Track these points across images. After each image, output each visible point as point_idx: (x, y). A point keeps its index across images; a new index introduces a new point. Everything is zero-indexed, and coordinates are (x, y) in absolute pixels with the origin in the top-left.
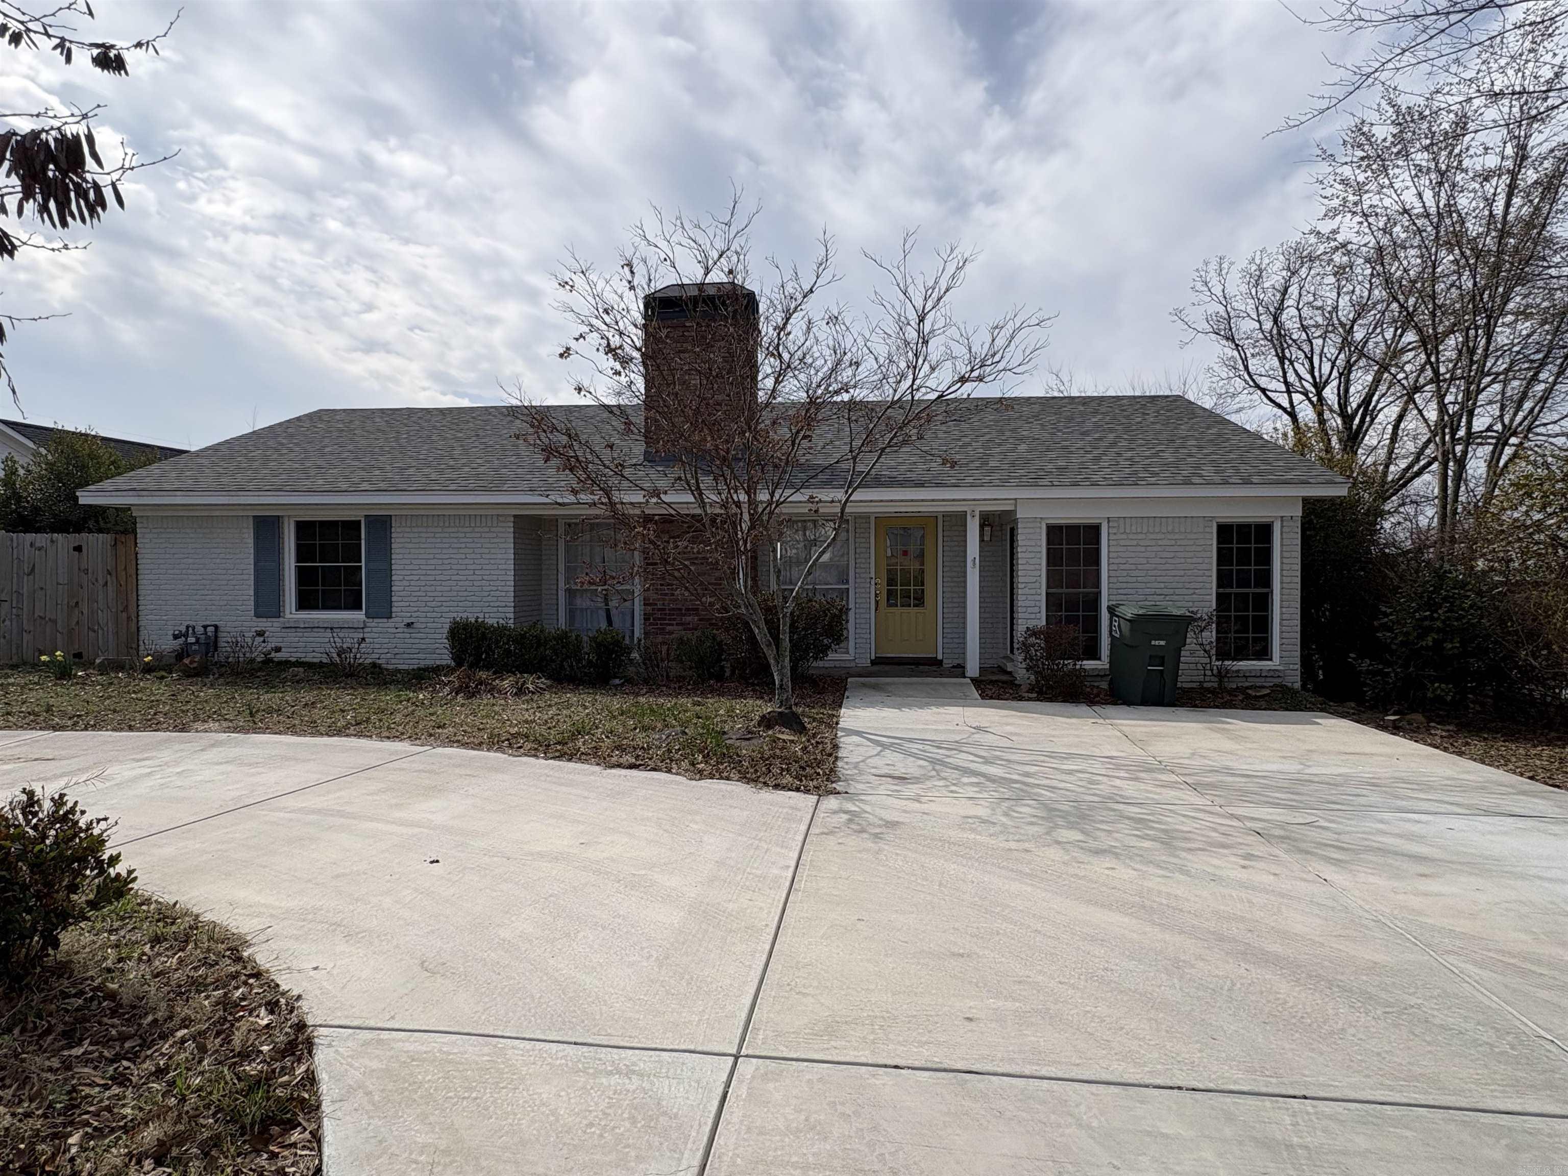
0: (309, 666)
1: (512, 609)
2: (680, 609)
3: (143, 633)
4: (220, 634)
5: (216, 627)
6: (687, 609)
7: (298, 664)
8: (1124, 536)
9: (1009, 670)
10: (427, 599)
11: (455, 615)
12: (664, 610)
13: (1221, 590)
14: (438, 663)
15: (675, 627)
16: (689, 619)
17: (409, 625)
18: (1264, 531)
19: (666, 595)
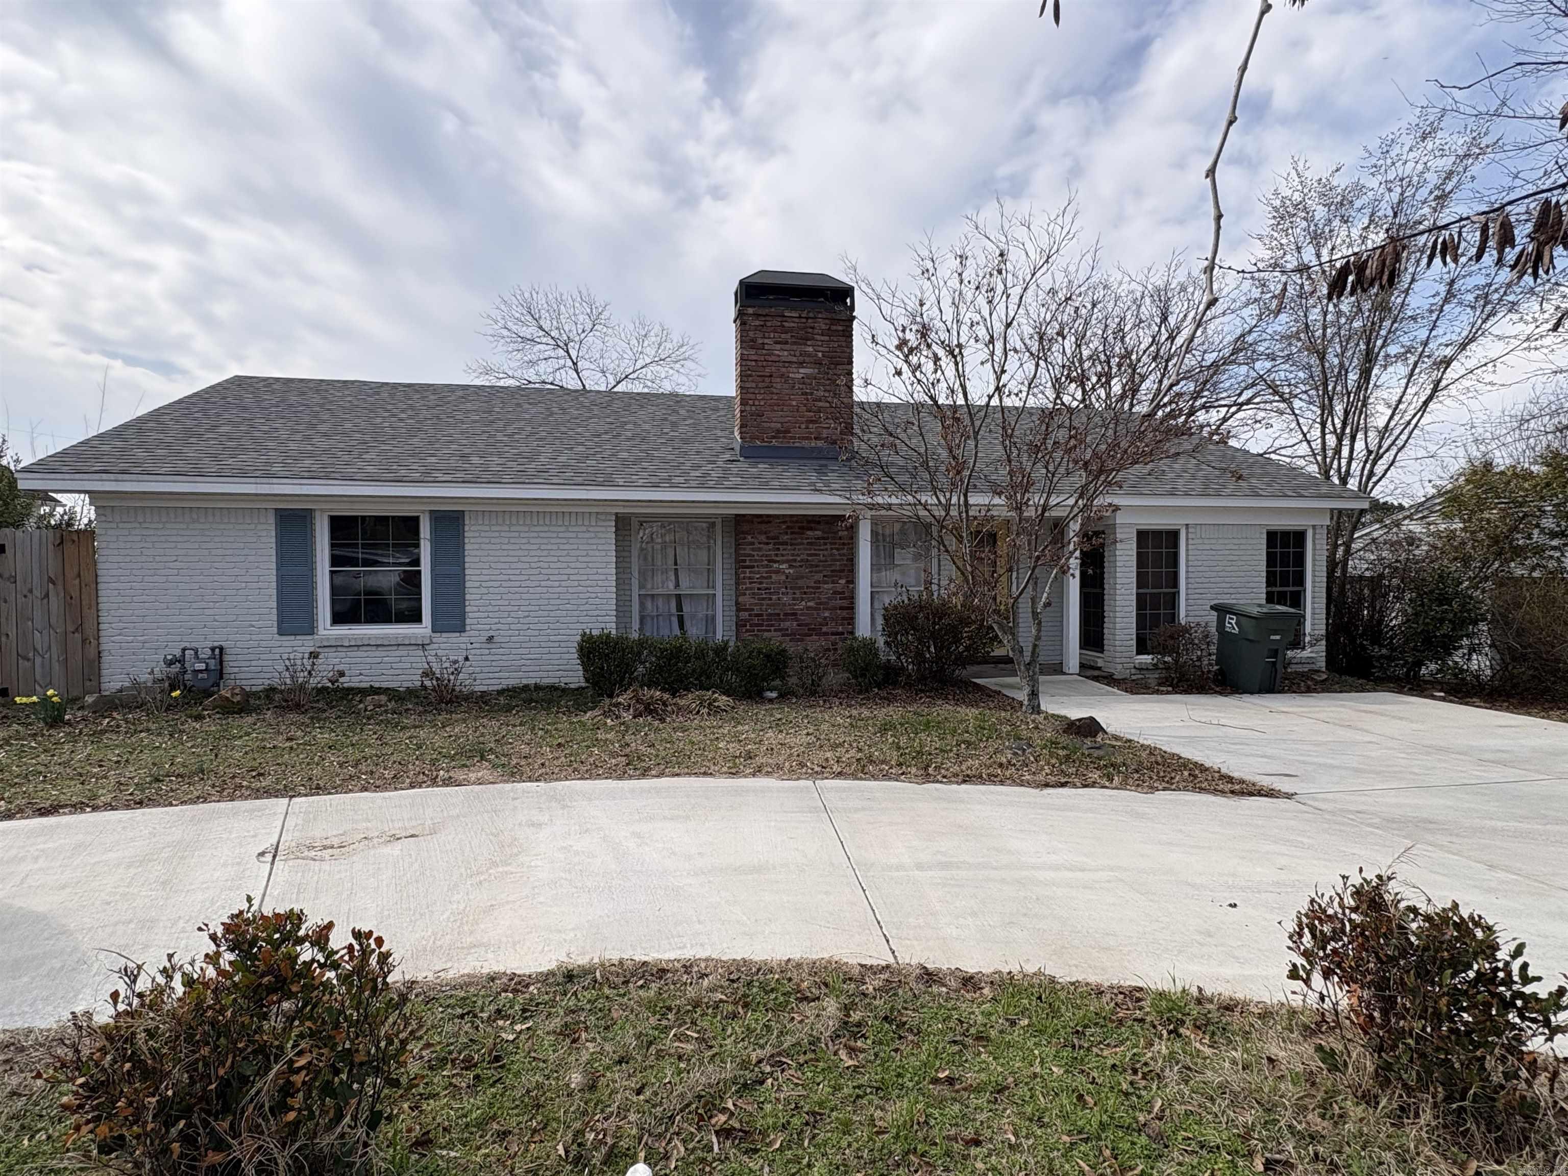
0: (390, 693)
1: (614, 619)
2: (779, 615)
3: (106, 658)
4: (226, 658)
5: (221, 649)
8: (1200, 541)
10: (510, 608)
13: (1269, 589)
17: (491, 638)
18: (1299, 537)
19: (763, 599)
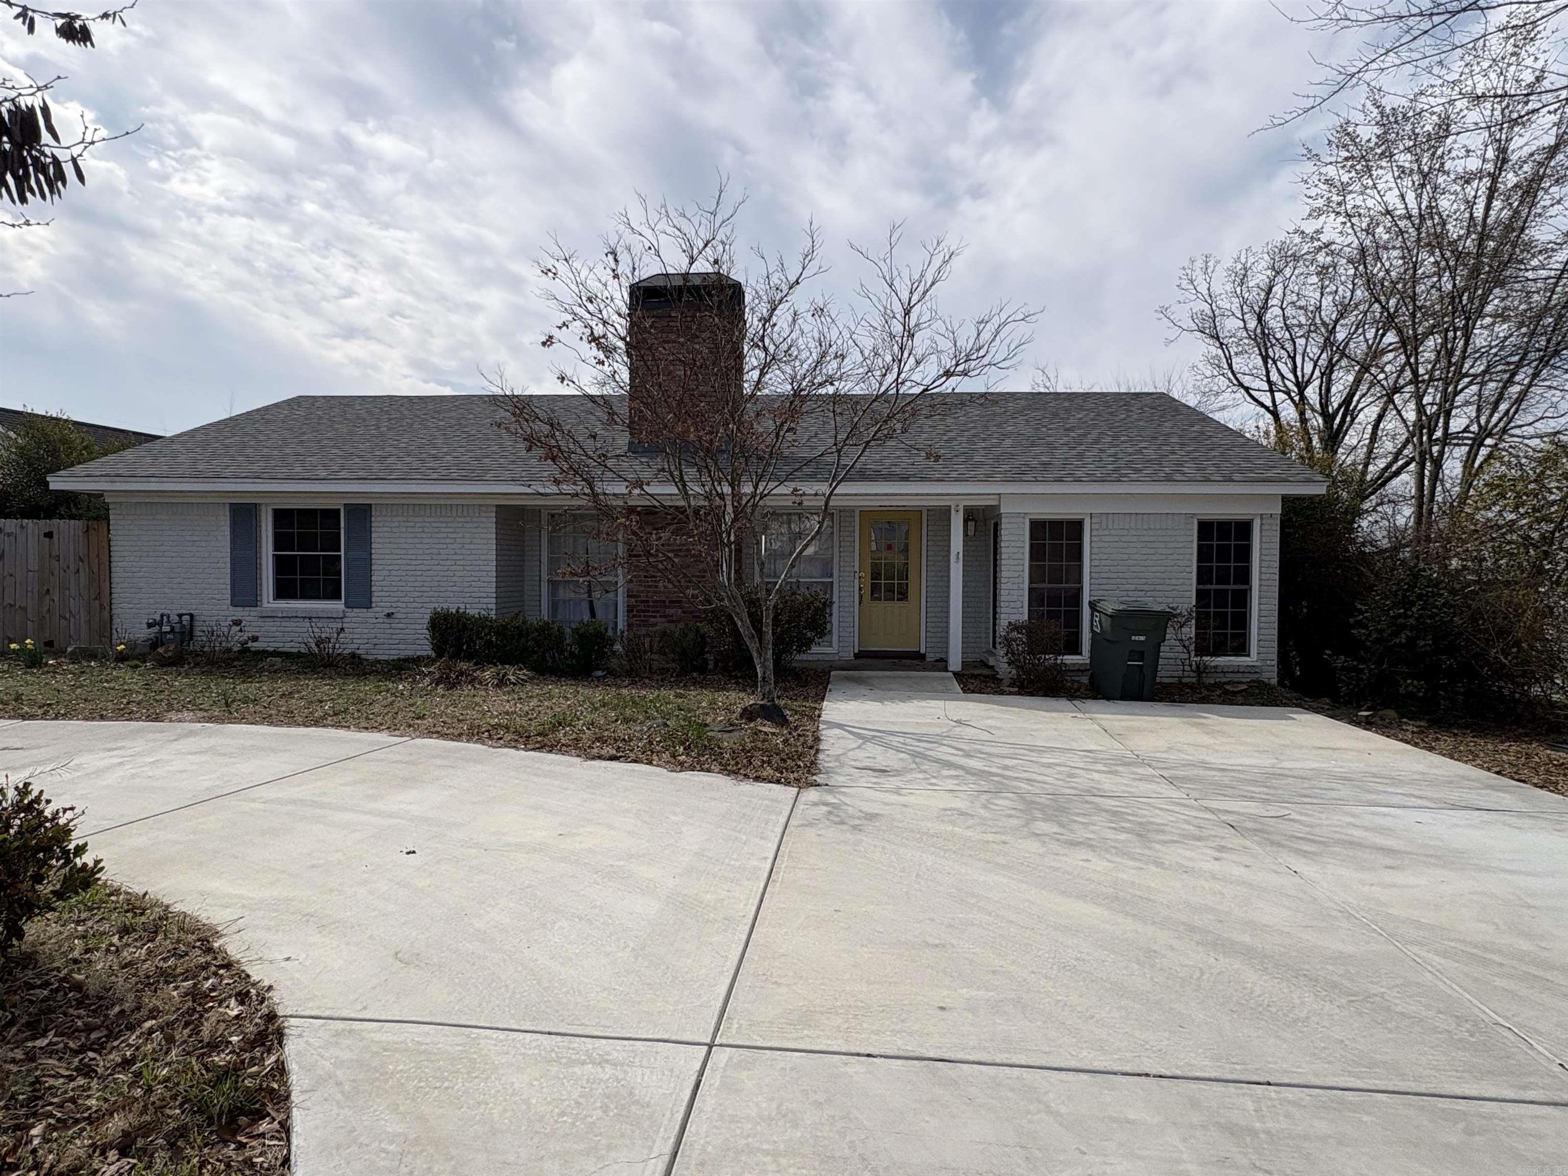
0: (287, 655)
1: (494, 600)
2: (664, 602)
3: (116, 621)
4: (196, 623)
5: (192, 616)
6: (671, 602)
7: (276, 654)
8: (1107, 532)
9: (991, 664)
10: (408, 589)
11: (436, 605)
12: (648, 601)
13: (1201, 587)
14: (418, 653)
15: (658, 620)
16: (672, 611)
17: (389, 615)
18: (1244, 528)
19: (650, 586)
